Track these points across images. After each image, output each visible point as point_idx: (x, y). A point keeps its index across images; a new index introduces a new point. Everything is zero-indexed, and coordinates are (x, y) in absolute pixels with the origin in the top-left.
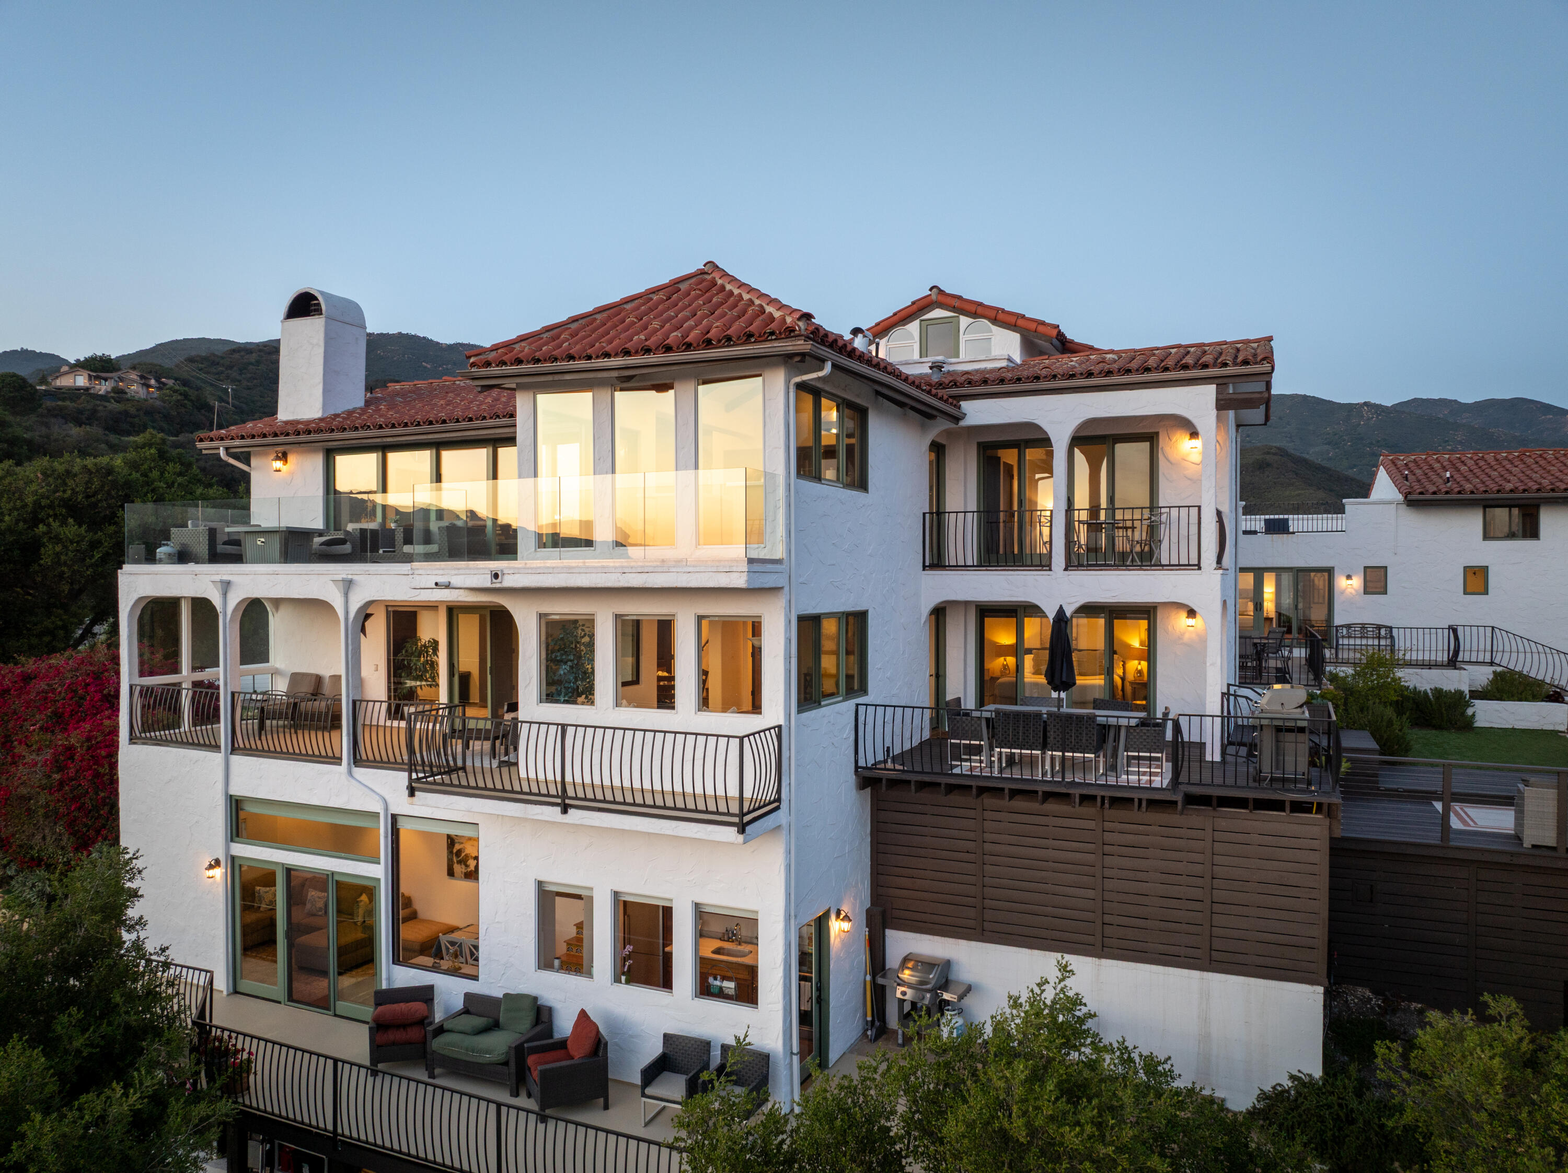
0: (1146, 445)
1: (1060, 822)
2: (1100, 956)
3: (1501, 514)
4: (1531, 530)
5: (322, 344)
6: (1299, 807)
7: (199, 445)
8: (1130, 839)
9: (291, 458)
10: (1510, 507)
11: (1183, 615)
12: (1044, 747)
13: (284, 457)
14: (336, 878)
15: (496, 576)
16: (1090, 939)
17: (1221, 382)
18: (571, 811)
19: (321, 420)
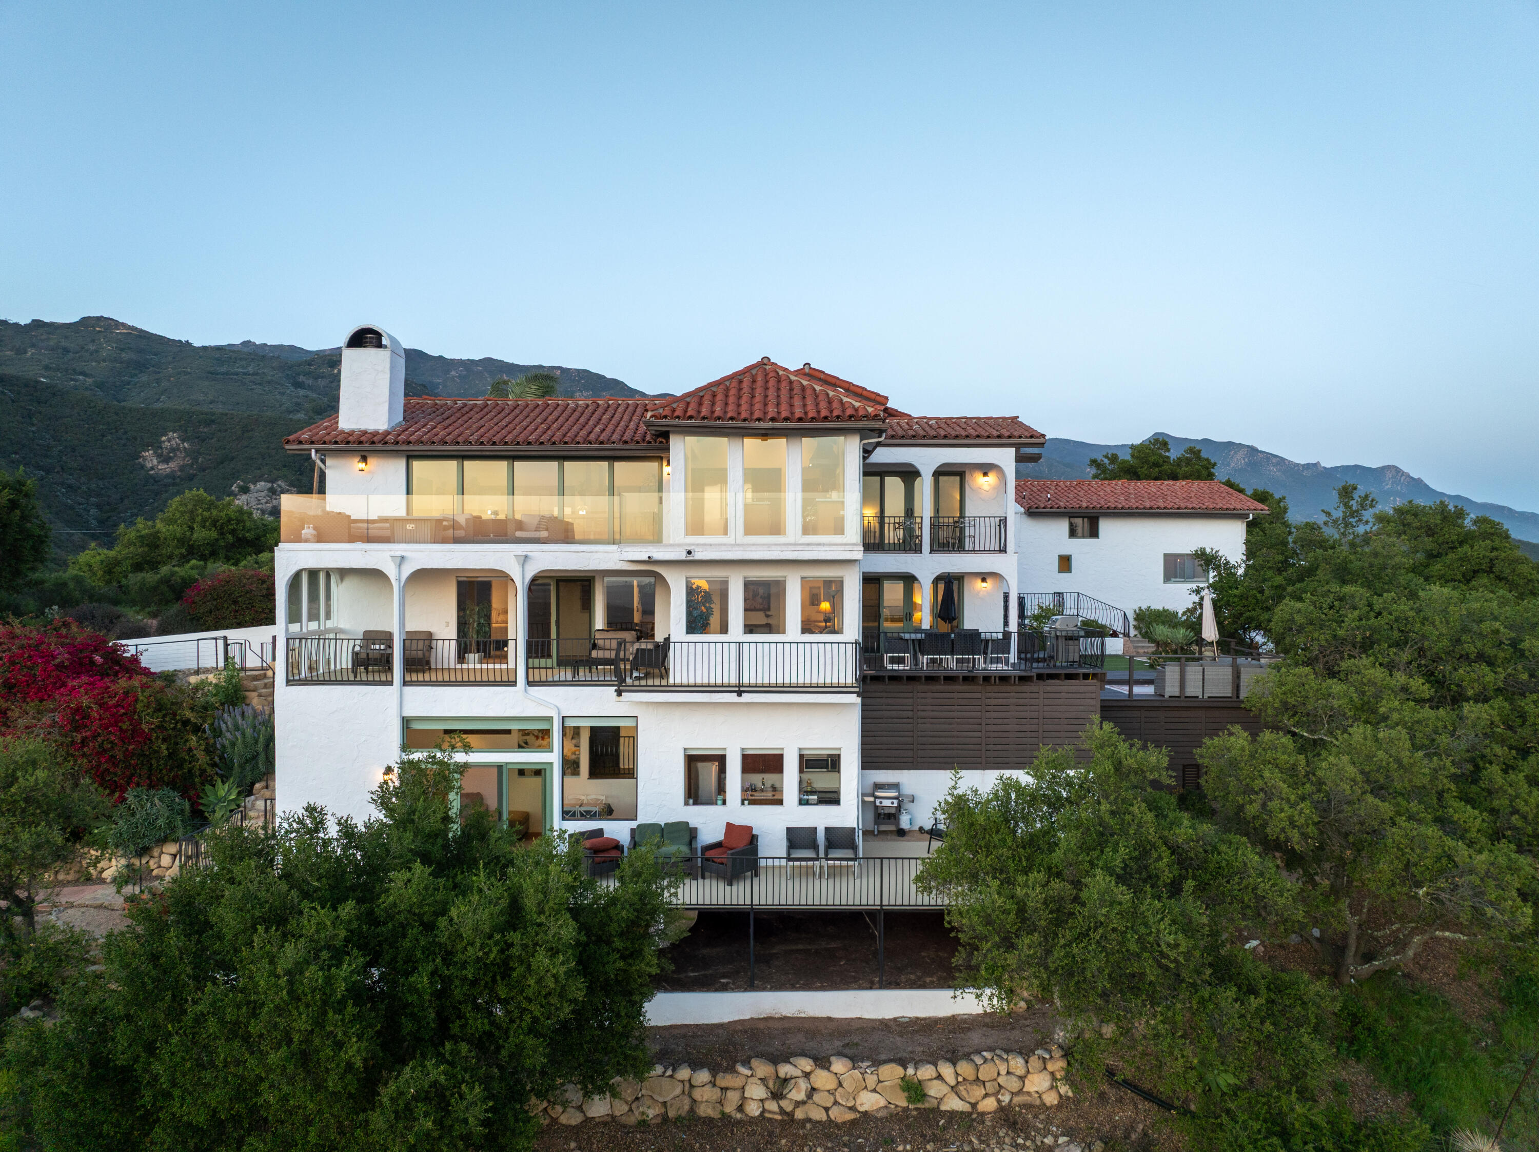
0: (958, 478)
1: (960, 695)
2: (984, 769)
3: (1078, 521)
4: (1094, 533)
5: (388, 371)
6: (1086, 676)
7: (287, 446)
8: (1000, 701)
9: (369, 460)
10: (1083, 517)
11: (979, 581)
12: (952, 654)
13: (364, 459)
14: (510, 767)
15: (689, 552)
16: (979, 760)
17: (1018, 447)
18: (744, 695)
19: (387, 433)
